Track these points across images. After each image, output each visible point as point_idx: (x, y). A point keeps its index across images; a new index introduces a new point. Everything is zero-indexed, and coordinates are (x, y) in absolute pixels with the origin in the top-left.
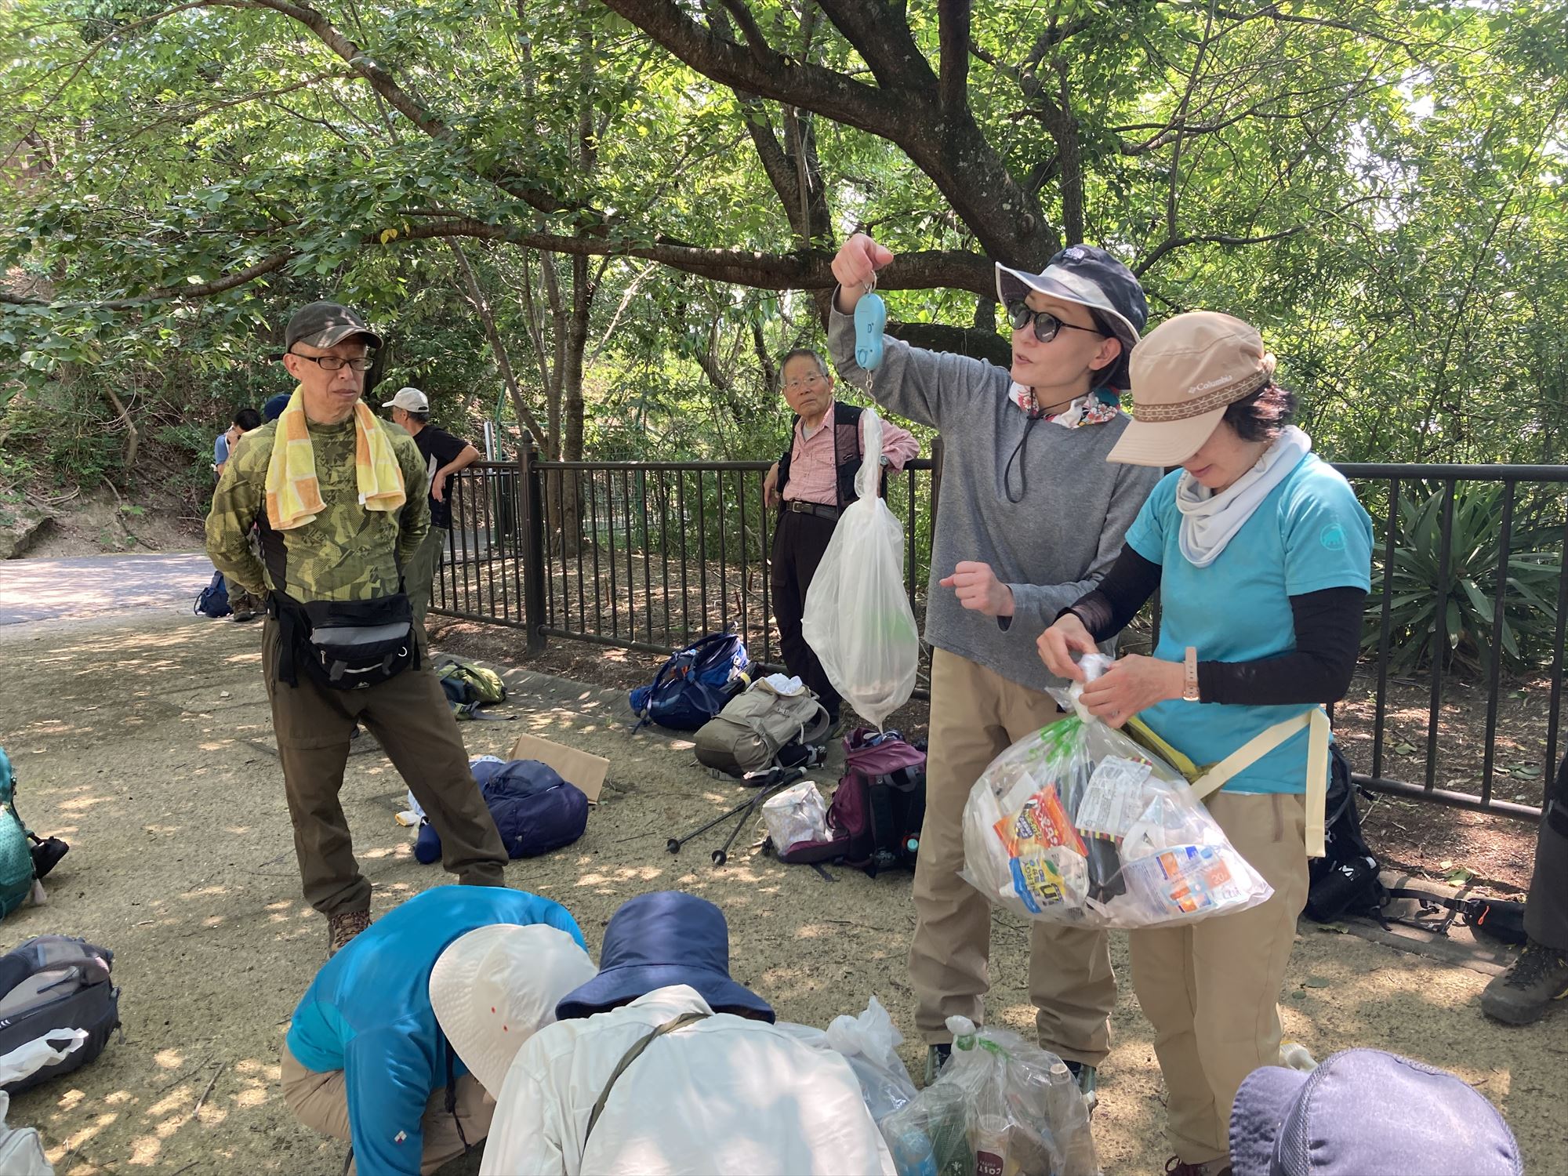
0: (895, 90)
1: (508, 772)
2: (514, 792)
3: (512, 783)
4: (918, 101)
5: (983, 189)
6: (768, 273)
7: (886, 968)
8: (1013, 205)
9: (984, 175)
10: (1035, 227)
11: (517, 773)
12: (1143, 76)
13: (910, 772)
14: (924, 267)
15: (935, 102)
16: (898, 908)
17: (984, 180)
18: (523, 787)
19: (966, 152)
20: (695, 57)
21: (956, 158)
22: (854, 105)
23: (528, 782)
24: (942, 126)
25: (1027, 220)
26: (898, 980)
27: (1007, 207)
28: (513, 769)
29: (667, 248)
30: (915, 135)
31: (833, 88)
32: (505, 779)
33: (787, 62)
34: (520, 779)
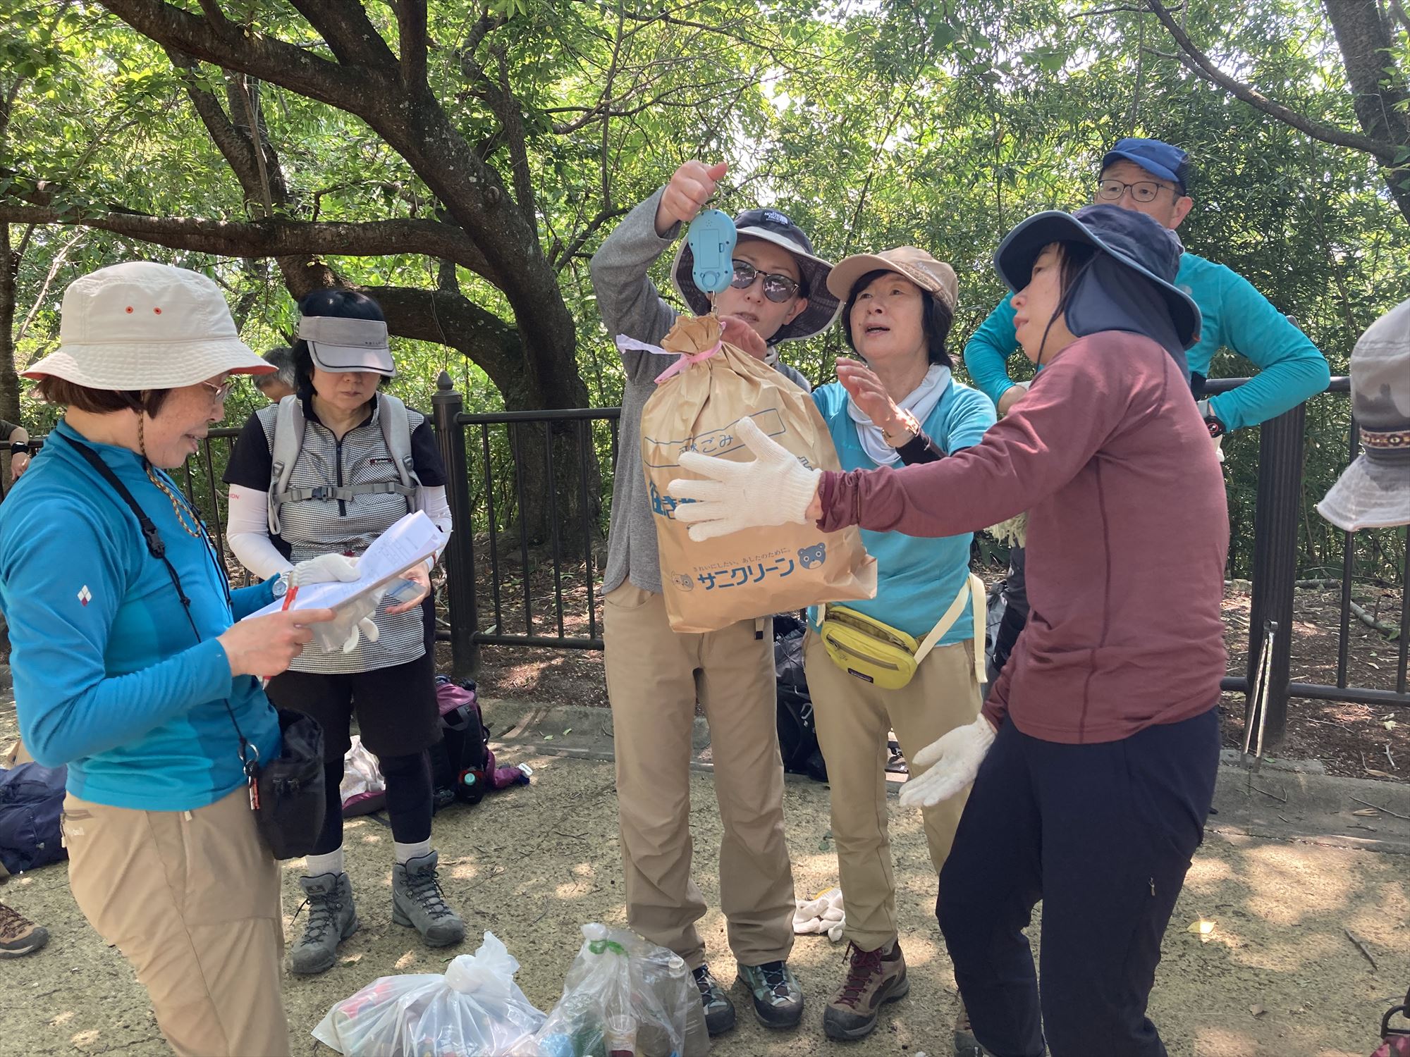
0: (357, 67)
1: (16, 778)
2: (27, 799)
3: (23, 789)
4: (382, 79)
5: (450, 163)
6: (231, 241)
7: (468, 899)
8: (479, 178)
9: (450, 151)
10: (500, 198)
11: (28, 777)
12: (557, 64)
13: (462, 711)
14: (391, 235)
15: (398, 81)
16: (464, 841)
17: (450, 154)
18: (39, 791)
19: (431, 128)
20: (147, 23)
21: (422, 134)
22: (319, 79)
23: (44, 785)
24: (407, 103)
25: (493, 192)
26: (482, 909)
27: (473, 179)
28: (21, 774)
29: (118, 217)
30: (381, 111)
31: (295, 62)
32: (14, 785)
33: (246, 33)
34: (34, 783)
